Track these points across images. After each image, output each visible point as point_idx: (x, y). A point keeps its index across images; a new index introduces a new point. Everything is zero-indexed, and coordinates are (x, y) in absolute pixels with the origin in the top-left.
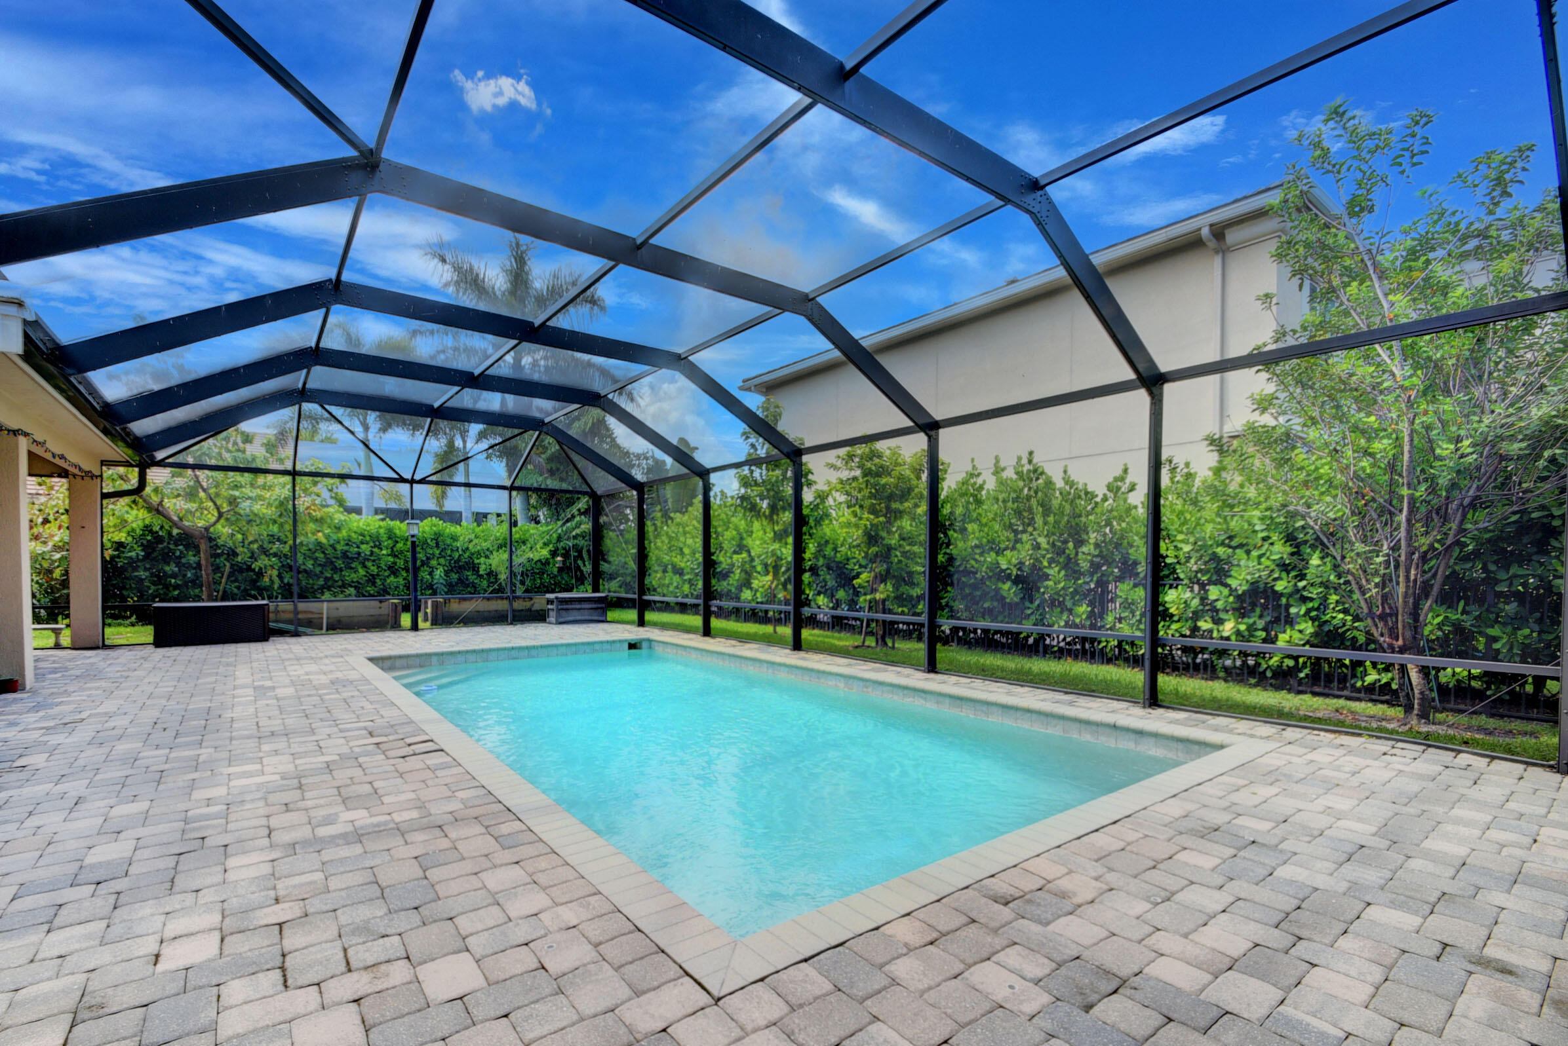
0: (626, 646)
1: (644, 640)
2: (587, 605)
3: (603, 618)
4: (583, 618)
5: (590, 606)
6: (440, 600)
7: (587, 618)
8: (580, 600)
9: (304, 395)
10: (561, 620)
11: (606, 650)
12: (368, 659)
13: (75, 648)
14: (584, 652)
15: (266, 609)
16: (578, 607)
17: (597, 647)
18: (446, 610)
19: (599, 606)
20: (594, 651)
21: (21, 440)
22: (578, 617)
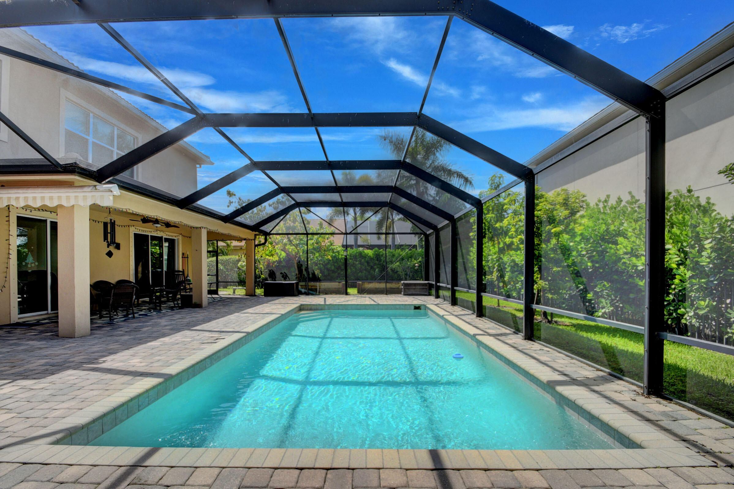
0: (413, 307)
1: (422, 305)
2: (418, 287)
3: (427, 294)
4: (416, 293)
5: (420, 287)
6: (360, 283)
7: (418, 293)
8: (415, 285)
9: (298, 205)
10: (406, 293)
11: (402, 309)
12: (301, 305)
13: (246, 295)
14: (391, 309)
15: (295, 284)
16: (414, 288)
17: (398, 307)
18: (363, 287)
19: (425, 287)
20: (396, 309)
21: (203, 230)
22: (414, 293)
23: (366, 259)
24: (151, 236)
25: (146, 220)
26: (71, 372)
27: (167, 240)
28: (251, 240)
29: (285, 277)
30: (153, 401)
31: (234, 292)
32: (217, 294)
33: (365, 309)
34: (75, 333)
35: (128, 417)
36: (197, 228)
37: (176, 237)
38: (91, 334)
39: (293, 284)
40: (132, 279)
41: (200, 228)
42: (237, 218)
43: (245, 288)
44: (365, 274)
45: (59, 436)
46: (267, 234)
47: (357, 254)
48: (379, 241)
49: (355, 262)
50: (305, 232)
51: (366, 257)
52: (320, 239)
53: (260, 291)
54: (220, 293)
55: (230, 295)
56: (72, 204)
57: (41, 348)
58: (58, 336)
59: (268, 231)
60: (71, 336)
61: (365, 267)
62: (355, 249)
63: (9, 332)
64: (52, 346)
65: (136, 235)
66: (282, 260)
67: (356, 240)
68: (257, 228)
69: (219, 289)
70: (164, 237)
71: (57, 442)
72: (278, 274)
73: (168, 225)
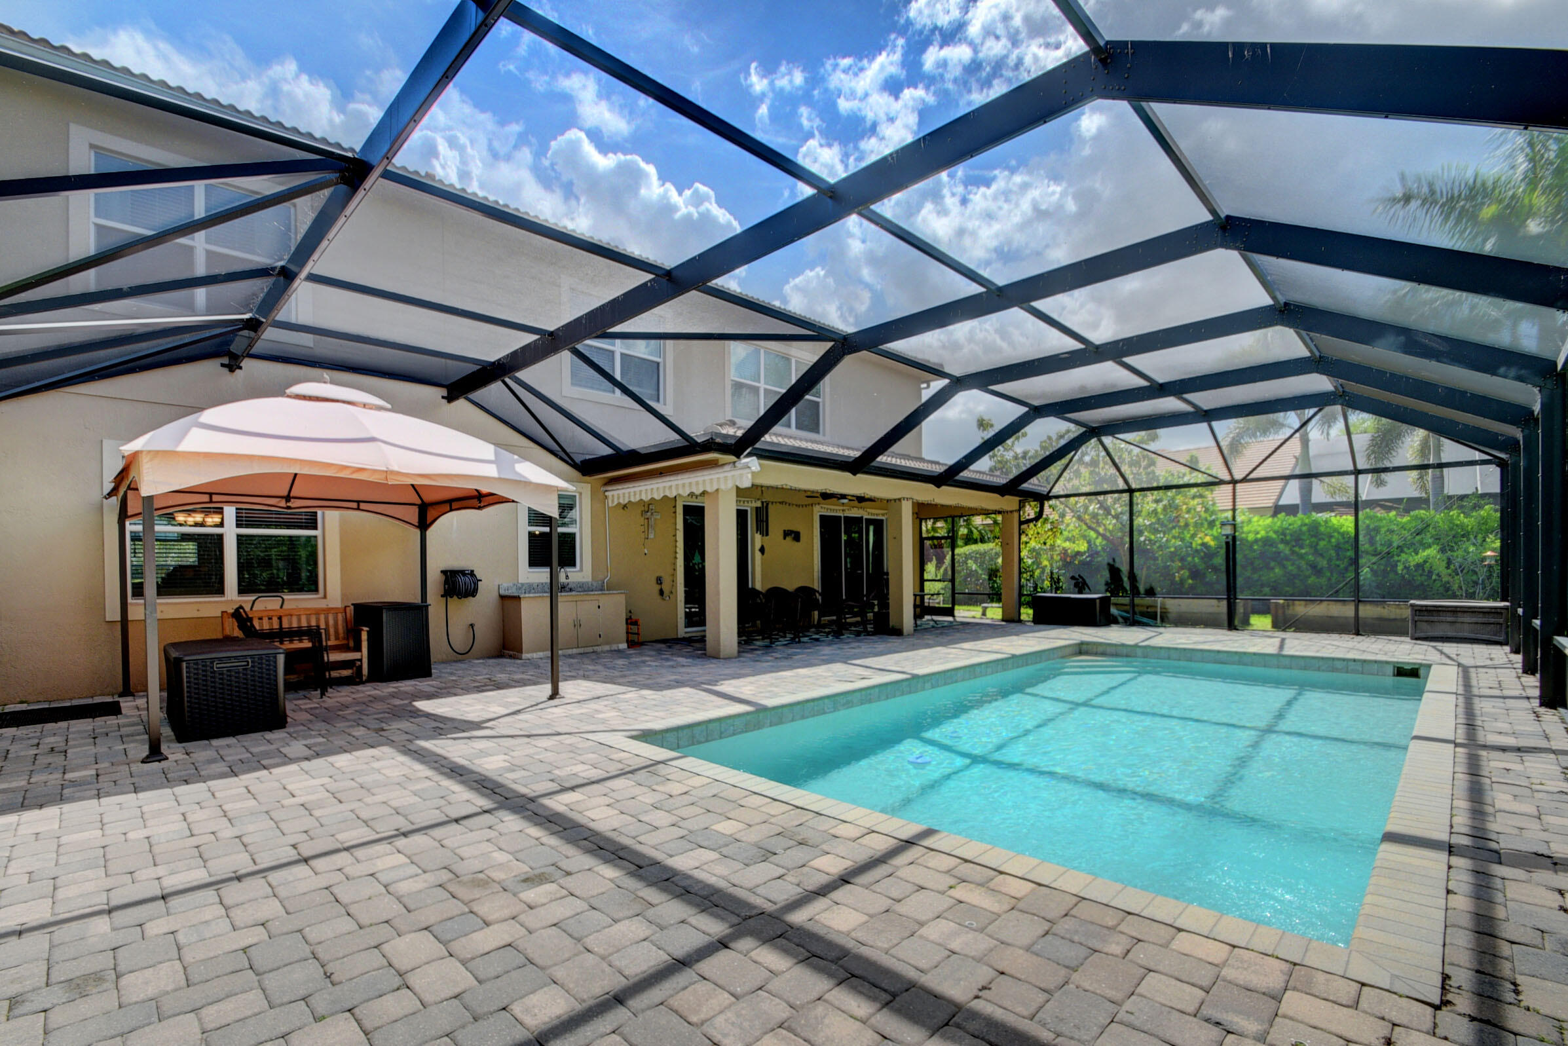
0: (1390, 670)
1: (1425, 666)
2: (1467, 619)
3: (1501, 639)
4: (1460, 635)
5: (1474, 620)
6: (1281, 602)
7: (1466, 635)
8: (1455, 611)
9: (1094, 432)
10: (1417, 635)
11: (1354, 671)
12: (1082, 643)
13: (1003, 620)
14: (1319, 669)
15: (1098, 601)
16: (1449, 619)
17: (1339, 665)
18: (1290, 612)
19: (1492, 620)
20: (1334, 670)
21: (904, 503)
22: (1450, 634)
23: (1333, 540)
24: (845, 517)
25: (826, 496)
26: (687, 690)
27: (870, 522)
28: (1011, 512)
29: (1081, 585)
30: (740, 733)
31: (984, 614)
32: (953, 616)
33: (1240, 663)
34: (719, 651)
35: (707, 741)
36: (895, 500)
37: (883, 515)
38: (739, 656)
39: (1094, 600)
40: (817, 585)
41: (900, 500)
42: (961, 474)
43: (1001, 605)
44: (1329, 579)
45: (634, 733)
46: (1041, 498)
47: (1304, 529)
48: (1382, 489)
49: (1296, 549)
50: (1126, 488)
51: (1331, 537)
52: (1179, 500)
53: (1027, 613)
54: (956, 613)
55: (974, 617)
56: (715, 488)
57: (683, 666)
58: (705, 654)
59: (1044, 490)
60: (716, 657)
61: (1330, 560)
62: (1300, 515)
63: (670, 647)
64: (695, 665)
65: (821, 517)
66: (1100, 548)
67: (1306, 493)
68: (1012, 488)
69: (957, 607)
70: (865, 517)
71: (632, 737)
72: (1065, 583)
73: (861, 499)
